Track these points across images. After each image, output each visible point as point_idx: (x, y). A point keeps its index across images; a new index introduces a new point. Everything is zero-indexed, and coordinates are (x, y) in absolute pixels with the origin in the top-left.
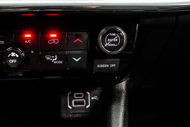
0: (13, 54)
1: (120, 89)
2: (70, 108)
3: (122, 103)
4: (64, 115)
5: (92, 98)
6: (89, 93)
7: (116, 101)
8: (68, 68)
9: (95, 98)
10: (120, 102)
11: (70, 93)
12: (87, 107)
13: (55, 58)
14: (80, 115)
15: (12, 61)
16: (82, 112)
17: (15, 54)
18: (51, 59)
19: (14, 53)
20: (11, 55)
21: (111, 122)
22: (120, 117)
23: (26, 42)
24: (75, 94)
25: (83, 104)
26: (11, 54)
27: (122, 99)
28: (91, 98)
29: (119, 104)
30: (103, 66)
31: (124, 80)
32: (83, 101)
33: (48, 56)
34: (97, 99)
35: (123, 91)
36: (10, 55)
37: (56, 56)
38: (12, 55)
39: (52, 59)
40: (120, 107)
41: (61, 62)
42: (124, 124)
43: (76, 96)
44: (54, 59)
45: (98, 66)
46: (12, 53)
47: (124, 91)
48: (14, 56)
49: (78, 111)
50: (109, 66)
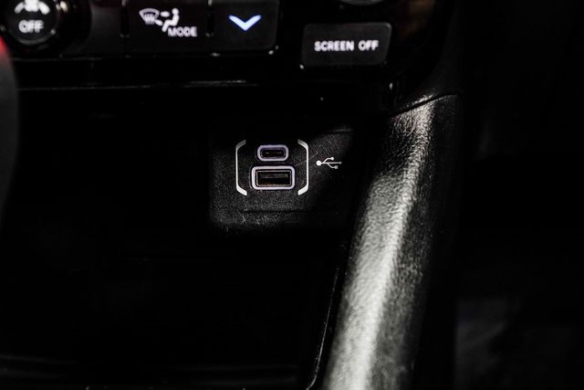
1: (409, 130)
2: (244, 192)
3: (410, 176)
4: (222, 218)
5: (319, 163)
6: (306, 146)
7: (389, 170)
8: (217, 52)
9: (329, 162)
10: (399, 174)
11: (243, 143)
12: (301, 192)
13: (171, 17)
14: (275, 219)
16: (282, 207)
18: (159, 23)
21: (361, 237)
22: (391, 221)
24: (261, 147)
25: (287, 181)
27: (407, 165)
28: (312, 163)
29: (398, 181)
30: (333, 46)
31: (421, 100)
32: (289, 173)
33: (150, 13)
34: (336, 167)
35: (416, 139)
37: (175, 11)
39: (163, 19)
40: (398, 191)
41: (192, 32)
42: (403, 246)
43: (264, 153)
44: (168, 23)
45: (319, 46)
47: (422, 139)
49: (270, 206)
50: (356, 46)
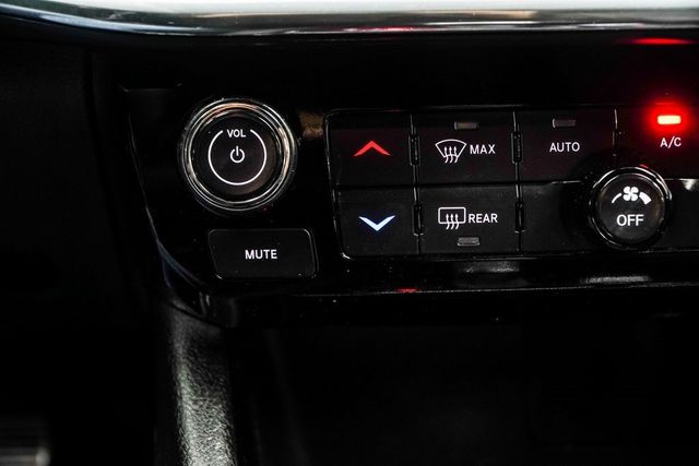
0: (630, 194)
15: (628, 220)
17: (638, 194)
19: (635, 190)
20: (622, 197)
23: (664, 142)
26: (623, 194)
36: (620, 195)
38: (626, 198)
46: (627, 189)
48: (635, 198)
